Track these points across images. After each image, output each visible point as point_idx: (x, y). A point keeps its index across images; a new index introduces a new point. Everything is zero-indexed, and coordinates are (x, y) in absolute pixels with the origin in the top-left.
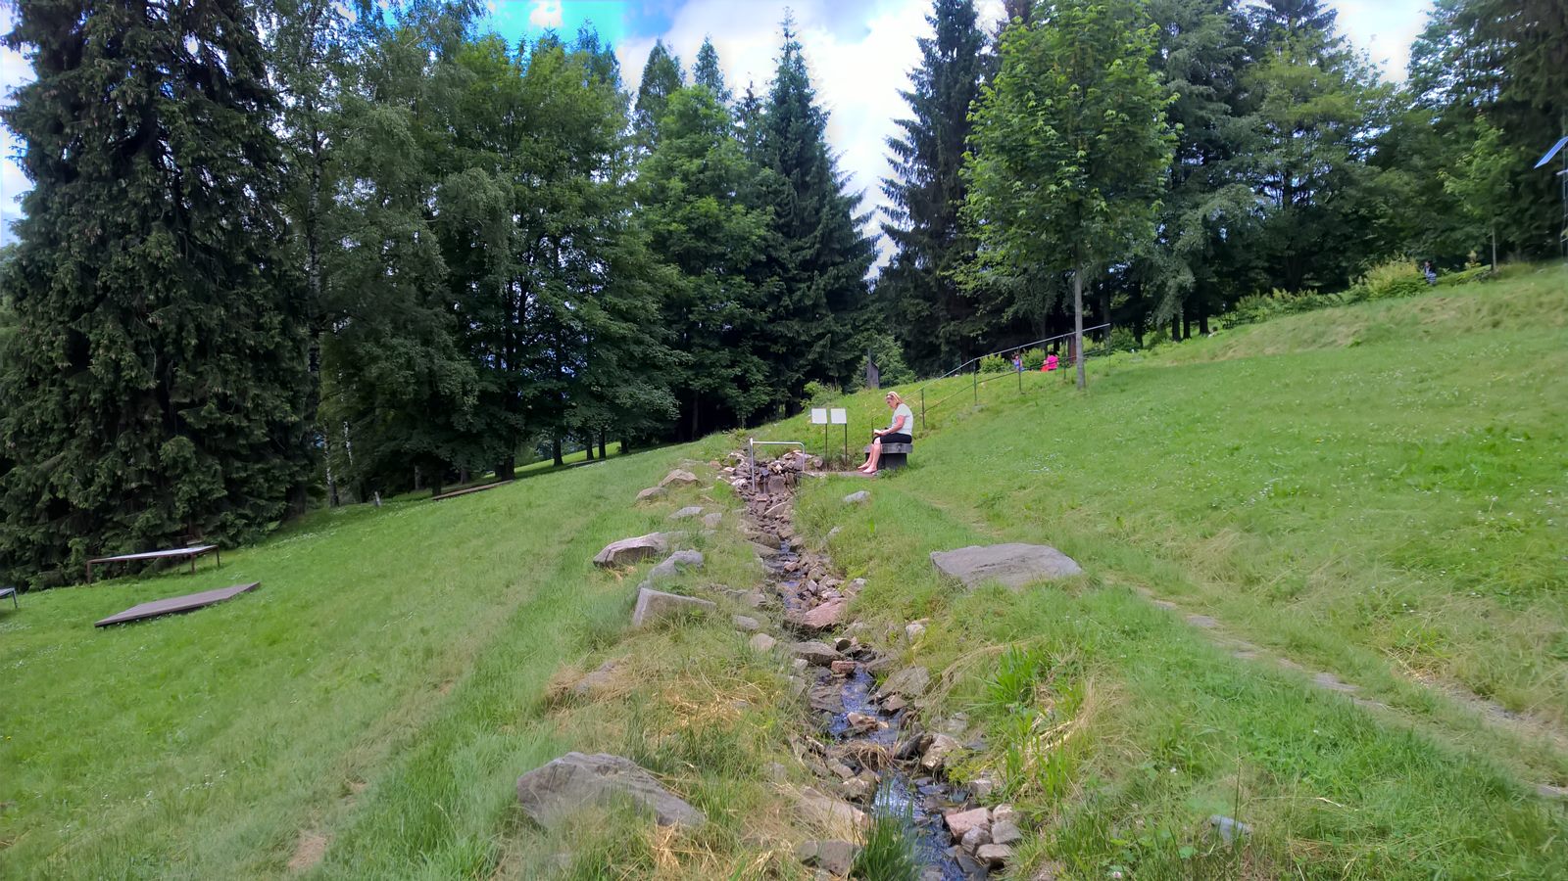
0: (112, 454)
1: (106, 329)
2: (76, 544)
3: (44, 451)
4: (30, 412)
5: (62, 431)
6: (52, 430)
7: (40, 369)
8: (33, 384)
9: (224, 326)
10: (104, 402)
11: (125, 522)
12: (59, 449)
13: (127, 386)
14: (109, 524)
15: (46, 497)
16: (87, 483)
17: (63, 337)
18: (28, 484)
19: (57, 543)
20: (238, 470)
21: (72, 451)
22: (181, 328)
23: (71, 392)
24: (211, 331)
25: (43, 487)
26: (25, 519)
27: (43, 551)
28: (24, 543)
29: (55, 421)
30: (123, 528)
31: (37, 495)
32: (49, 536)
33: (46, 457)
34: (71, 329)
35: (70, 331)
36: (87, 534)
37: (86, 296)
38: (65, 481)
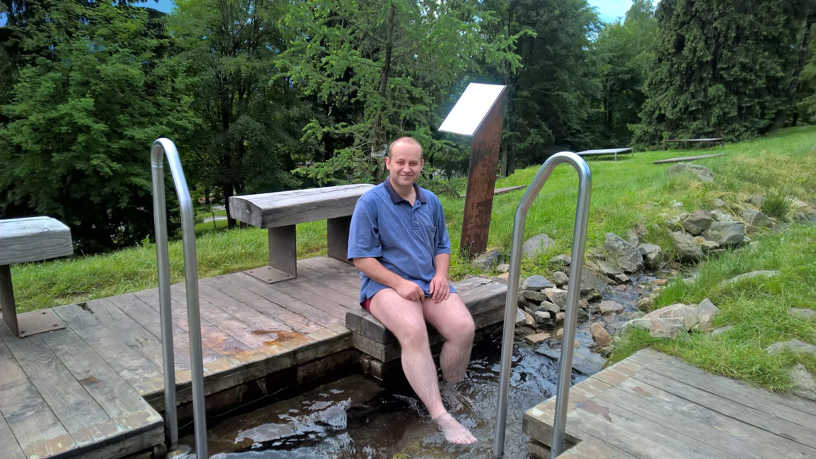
0: (687, 93)
1: (693, 33)
2: (666, 134)
3: (660, 92)
4: (657, 74)
5: (668, 83)
6: (664, 82)
7: (664, 54)
8: (660, 60)
9: (752, 25)
10: (687, 69)
11: (688, 126)
12: (665, 91)
13: (697, 60)
14: (681, 127)
15: (657, 112)
16: (674, 107)
17: (674, 37)
18: (651, 107)
19: (659, 134)
20: (746, 102)
21: (671, 91)
22: (728, 28)
23: (675, 64)
24: (745, 28)
25: (657, 108)
26: (648, 122)
27: (653, 137)
28: (646, 133)
29: (666, 78)
30: (687, 128)
31: (653, 112)
32: (656, 130)
33: (660, 94)
34: (678, 34)
35: (678, 35)
36: (671, 131)
37: (687, 16)
38: (665, 106)
